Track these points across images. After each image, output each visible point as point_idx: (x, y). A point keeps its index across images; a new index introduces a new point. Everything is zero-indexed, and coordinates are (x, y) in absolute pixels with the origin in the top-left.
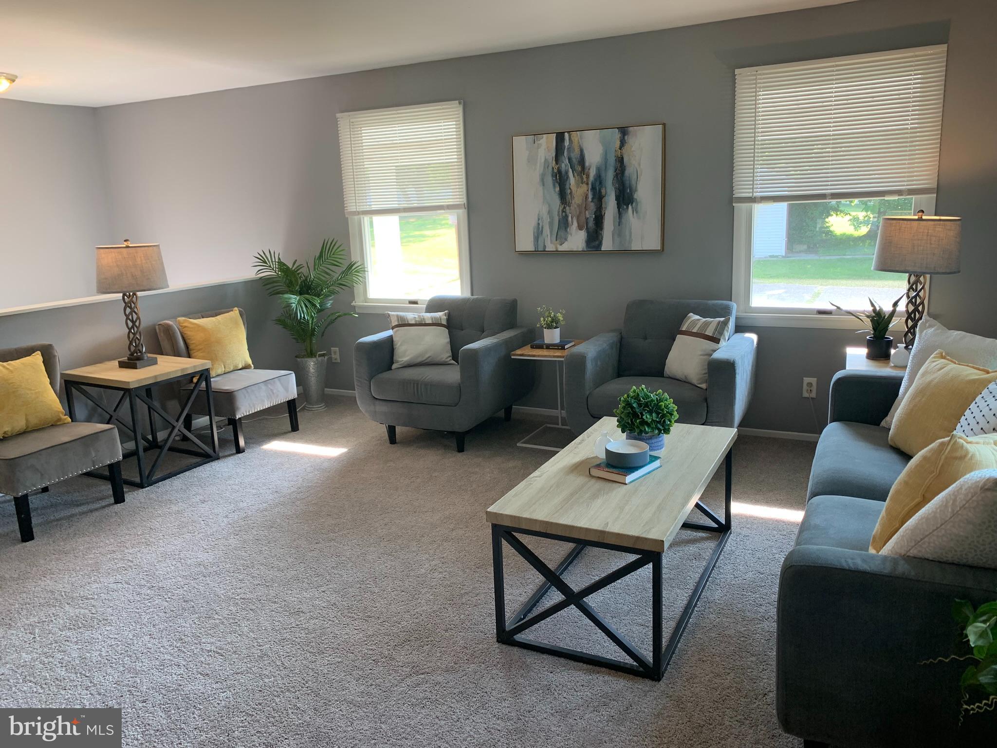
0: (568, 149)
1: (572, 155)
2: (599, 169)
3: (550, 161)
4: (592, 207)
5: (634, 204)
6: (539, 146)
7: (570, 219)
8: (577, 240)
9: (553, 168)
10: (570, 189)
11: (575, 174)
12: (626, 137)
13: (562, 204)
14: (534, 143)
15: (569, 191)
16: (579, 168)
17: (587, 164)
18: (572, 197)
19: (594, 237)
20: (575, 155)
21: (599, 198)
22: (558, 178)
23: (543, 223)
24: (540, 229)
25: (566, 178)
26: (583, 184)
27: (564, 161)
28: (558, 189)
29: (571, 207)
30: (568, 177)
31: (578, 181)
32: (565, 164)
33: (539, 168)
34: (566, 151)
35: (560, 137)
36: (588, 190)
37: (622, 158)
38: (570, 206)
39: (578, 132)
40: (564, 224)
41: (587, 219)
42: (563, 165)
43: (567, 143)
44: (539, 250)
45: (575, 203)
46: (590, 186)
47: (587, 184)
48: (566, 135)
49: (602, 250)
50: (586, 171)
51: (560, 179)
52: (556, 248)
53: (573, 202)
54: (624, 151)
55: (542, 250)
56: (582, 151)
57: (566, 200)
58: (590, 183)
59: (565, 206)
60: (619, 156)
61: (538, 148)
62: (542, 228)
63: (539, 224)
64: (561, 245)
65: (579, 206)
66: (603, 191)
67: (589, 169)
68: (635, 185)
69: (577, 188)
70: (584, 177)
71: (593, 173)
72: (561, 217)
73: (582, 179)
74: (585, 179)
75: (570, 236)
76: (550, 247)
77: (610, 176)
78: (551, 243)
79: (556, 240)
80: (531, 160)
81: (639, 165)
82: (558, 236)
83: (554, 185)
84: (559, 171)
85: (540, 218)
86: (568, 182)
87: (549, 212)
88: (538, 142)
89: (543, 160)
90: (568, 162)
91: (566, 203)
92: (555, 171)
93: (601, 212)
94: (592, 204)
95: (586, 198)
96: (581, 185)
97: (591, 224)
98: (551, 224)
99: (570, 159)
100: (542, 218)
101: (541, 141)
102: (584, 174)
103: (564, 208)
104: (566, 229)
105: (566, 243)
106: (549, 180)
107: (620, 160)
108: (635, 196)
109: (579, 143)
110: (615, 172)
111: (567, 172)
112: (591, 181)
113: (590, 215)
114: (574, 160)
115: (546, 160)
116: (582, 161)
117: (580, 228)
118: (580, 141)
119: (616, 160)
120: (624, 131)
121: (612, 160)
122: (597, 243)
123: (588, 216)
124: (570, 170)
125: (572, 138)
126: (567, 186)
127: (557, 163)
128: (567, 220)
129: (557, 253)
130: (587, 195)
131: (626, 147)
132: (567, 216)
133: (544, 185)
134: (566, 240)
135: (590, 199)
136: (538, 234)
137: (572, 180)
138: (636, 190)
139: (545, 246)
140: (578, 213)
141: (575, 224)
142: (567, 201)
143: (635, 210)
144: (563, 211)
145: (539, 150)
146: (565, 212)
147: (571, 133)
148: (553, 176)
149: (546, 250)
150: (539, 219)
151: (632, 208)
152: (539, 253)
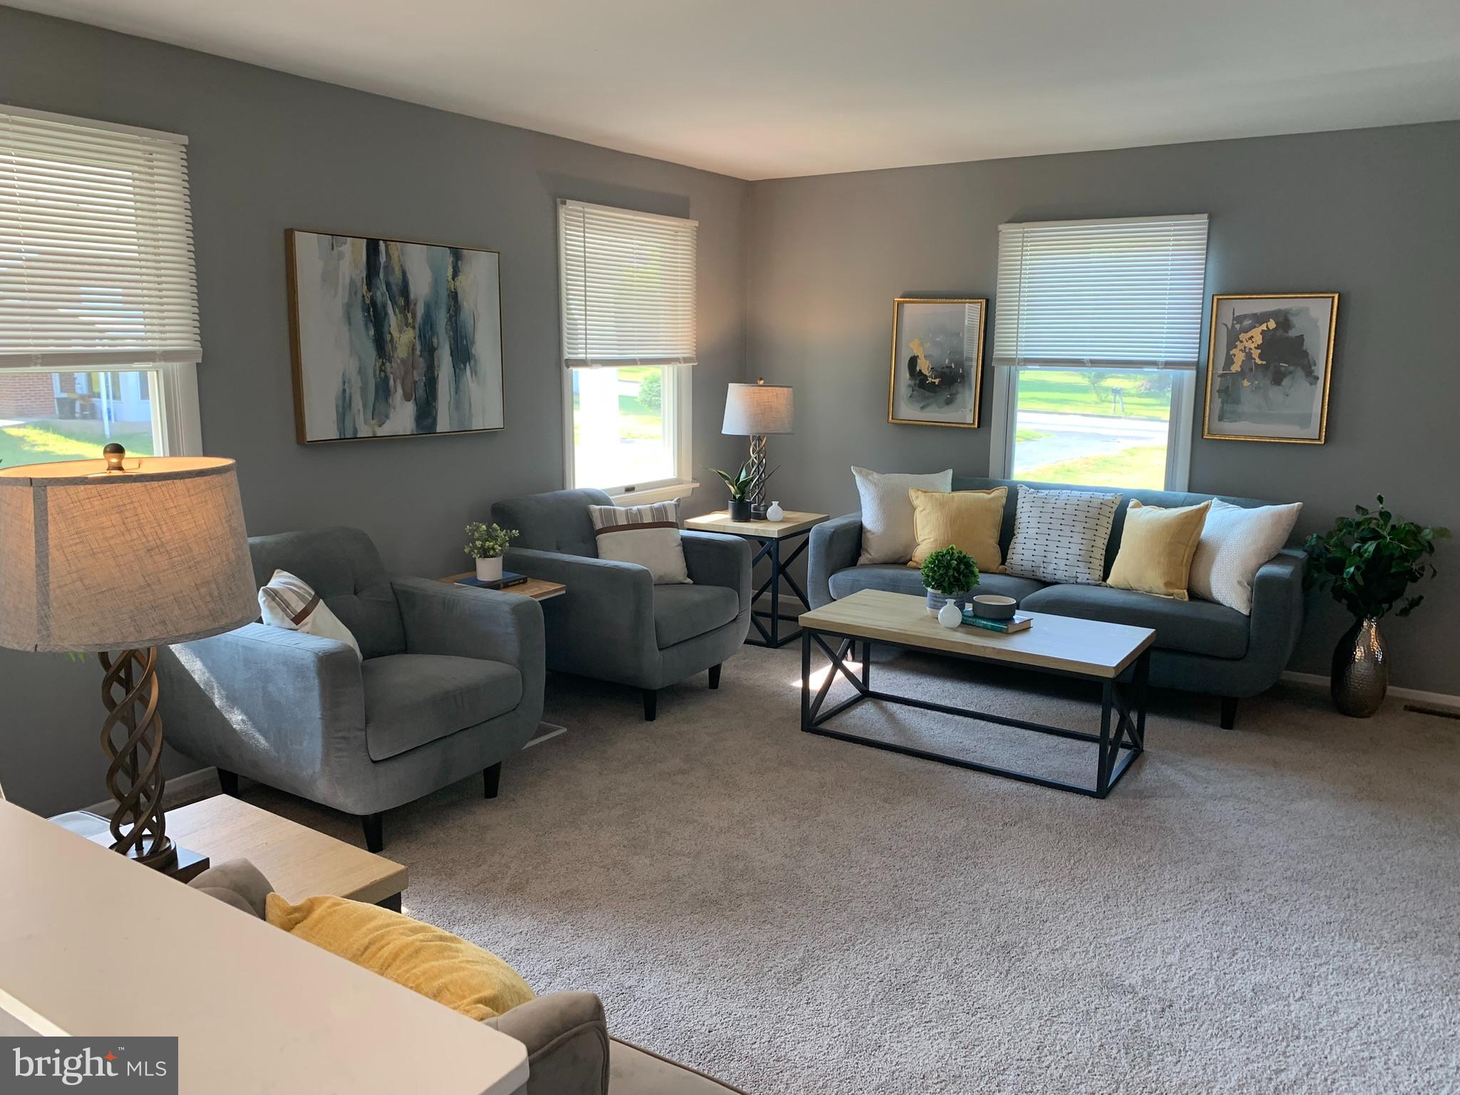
0: (386, 267)
1: (391, 279)
2: (428, 307)
3: (359, 284)
4: (421, 364)
5: (472, 362)
6: (341, 256)
7: (391, 382)
8: (402, 418)
9: (363, 296)
10: (390, 333)
11: (397, 310)
12: (459, 263)
13: (380, 358)
14: (333, 249)
15: (388, 338)
16: (402, 302)
17: (412, 296)
18: (394, 349)
19: (426, 413)
20: (396, 278)
21: (430, 351)
22: (371, 313)
23: (350, 389)
24: (347, 399)
25: (383, 313)
26: (407, 327)
27: (381, 289)
28: (372, 332)
29: (393, 364)
30: (386, 314)
31: (401, 321)
32: (381, 293)
33: (342, 297)
34: (381, 270)
35: (373, 246)
36: (415, 338)
37: (456, 293)
38: (391, 362)
39: (398, 243)
40: (384, 390)
41: (415, 383)
42: (379, 294)
43: (383, 258)
44: (347, 437)
45: (398, 357)
46: (417, 330)
47: (414, 328)
48: (382, 243)
49: (437, 432)
50: (412, 306)
51: (375, 316)
52: (374, 432)
53: (396, 356)
54: (457, 283)
55: (352, 437)
56: (404, 273)
57: (385, 352)
58: (417, 326)
59: (384, 361)
60: (453, 290)
61: (339, 260)
62: (350, 397)
63: (344, 391)
64: (380, 426)
65: (403, 361)
66: (435, 340)
67: (415, 304)
68: (472, 335)
69: (400, 332)
70: (409, 315)
71: (420, 310)
72: (379, 380)
73: (406, 319)
74: (410, 321)
75: (393, 410)
76: (364, 432)
77: (442, 319)
78: (366, 422)
79: (373, 419)
80: (329, 277)
81: (476, 306)
82: (376, 412)
83: (366, 325)
84: (373, 303)
85: (346, 381)
86: (387, 321)
87: (361, 371)
88: (339, 248)
89: (347, 282)
90: (385, 290)
91: (385, 355)
92: (368, 301)
93: (433, 373)
94: (421, 360)
95: (413, 349)
96: (405, 328)
97: (421, 392)
98: (364, 390)
99: (388, 285)
100: (350, 380)
101: (343, 248)
102: (408, 312)
103: (383, 364)
104: (387, 401)
105: (388, 421)
106: (359, 316)
107: (454, 296)
108: (473, 351)
109: (400, 260)
110: (448, 312)
111: (384, 306)
112: (418, 323)
113: (418, 376)
114: (394, 287)
115: (352, 282)
116: (405, 290)
117: (407, 397)
118: (401, 256)
119: (448, 295)
120: (457, 253)
121: (444, 294)
122: (430, 420)
123: (417, 379)
124: (389, 303)
125: (391, 252)
126: (386, 329)
127: (369, 289)
128: (387, 384)
129: (375, 440)
130: (414, 345)
131: (461, 278)
132: (386, 379)
133: (350, 324)
134: (387, 417)
135: (418, 352)
136: (344, 406)
137: (393, 320)
138: (473, 343)
139: (355, 431)
140: (403, 373)
141: (400, 391)
142: (387, 353)
143: (474, 372)
144: (381, 370)
145: (341, 262)
146: (385, 371)
147: (388, 242)
148: (363, 310)
149: (358, 436)
150: (344, 383)
151: (470, 368)
152: (347, 442)
